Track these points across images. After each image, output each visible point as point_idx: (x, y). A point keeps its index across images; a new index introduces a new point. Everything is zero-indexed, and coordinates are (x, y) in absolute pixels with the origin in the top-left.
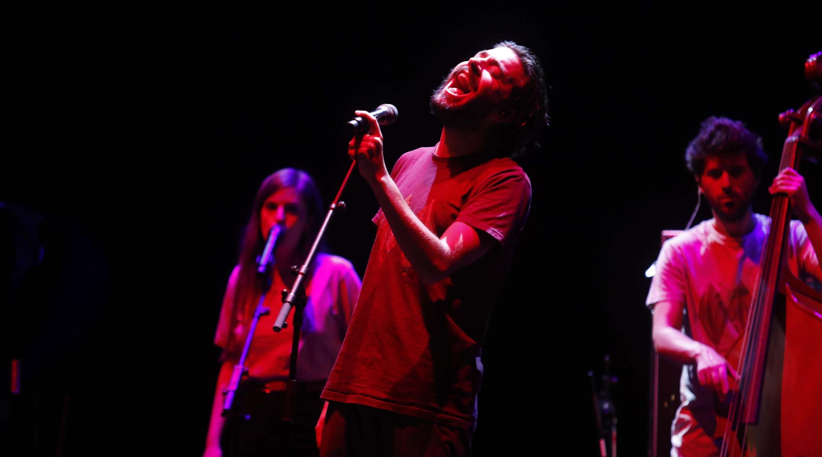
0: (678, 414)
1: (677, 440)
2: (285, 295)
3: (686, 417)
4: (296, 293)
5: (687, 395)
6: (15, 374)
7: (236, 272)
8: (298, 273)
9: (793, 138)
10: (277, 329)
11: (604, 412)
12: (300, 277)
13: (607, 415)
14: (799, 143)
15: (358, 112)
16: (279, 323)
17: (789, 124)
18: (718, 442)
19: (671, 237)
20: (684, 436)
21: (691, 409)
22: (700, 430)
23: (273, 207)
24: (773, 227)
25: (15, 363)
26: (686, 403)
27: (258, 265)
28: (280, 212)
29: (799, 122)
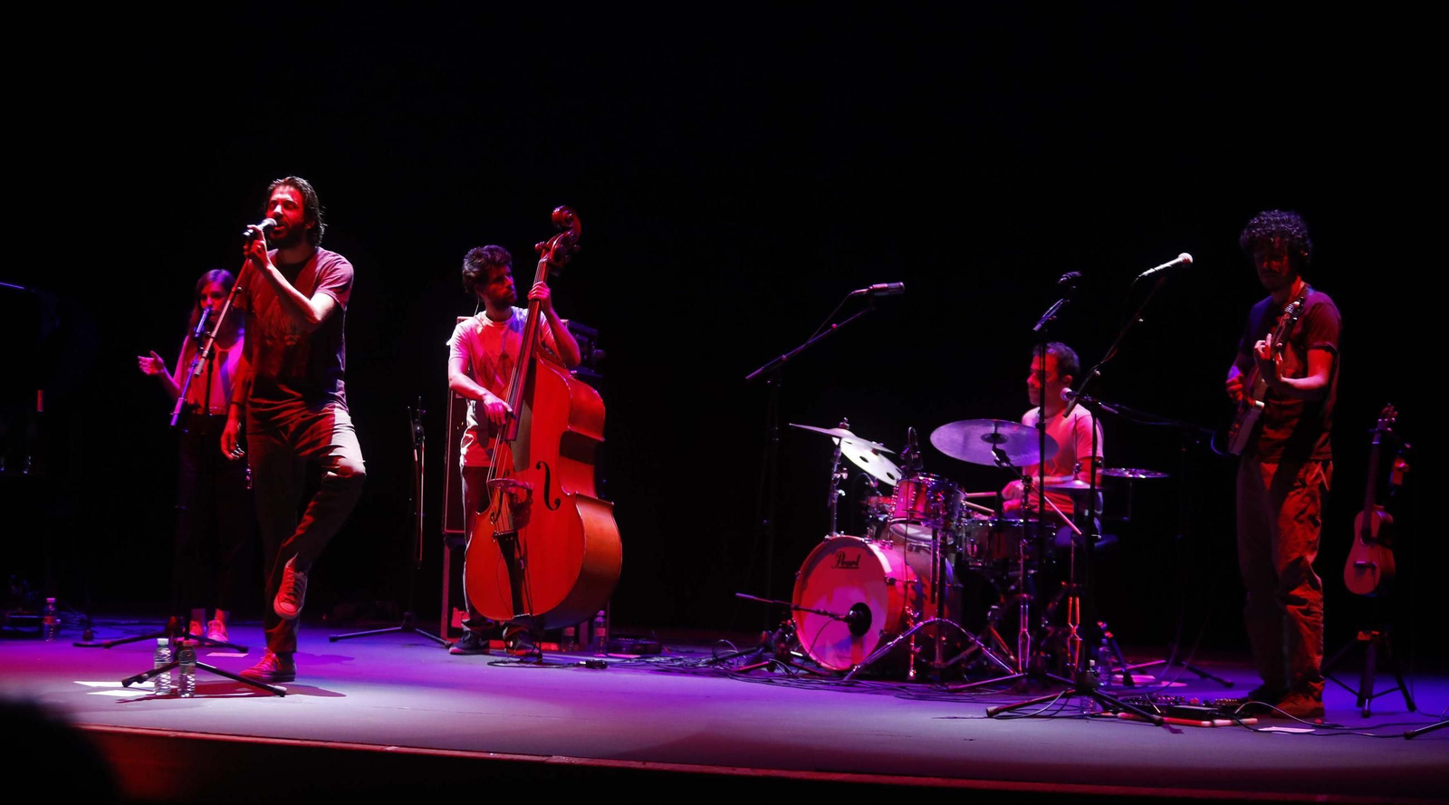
0: (465, 434)
1: (464, 451)
2: (202, 351)
3: (470, 436)
4: (209, 351)
5: (471, 422)
6: (40, 399)
7: (187, 338)
8: (209, 337)
9: (544, 260)
10: (196, 376)
11: (416, 432)
12: (211, 340)
13: (419, 434)
14: (548, 263)
15: (249, 226)
16: (198, 372)
17: (541, 251)
18: (490, 453)
19: (463, 320)
20: (468, 448)
21: (473, 430)
22: (478, 444)
23: (205, 297)
24: (530, 316)
25: (39, 392)
26: (469, 427)
27: (195, 333)
28: (209, 300)
29: (548, 250)
